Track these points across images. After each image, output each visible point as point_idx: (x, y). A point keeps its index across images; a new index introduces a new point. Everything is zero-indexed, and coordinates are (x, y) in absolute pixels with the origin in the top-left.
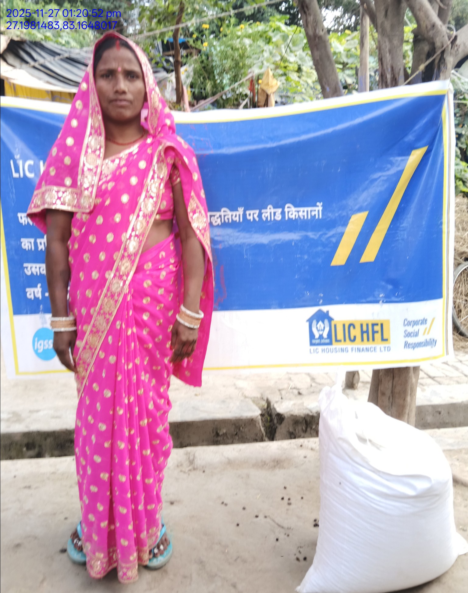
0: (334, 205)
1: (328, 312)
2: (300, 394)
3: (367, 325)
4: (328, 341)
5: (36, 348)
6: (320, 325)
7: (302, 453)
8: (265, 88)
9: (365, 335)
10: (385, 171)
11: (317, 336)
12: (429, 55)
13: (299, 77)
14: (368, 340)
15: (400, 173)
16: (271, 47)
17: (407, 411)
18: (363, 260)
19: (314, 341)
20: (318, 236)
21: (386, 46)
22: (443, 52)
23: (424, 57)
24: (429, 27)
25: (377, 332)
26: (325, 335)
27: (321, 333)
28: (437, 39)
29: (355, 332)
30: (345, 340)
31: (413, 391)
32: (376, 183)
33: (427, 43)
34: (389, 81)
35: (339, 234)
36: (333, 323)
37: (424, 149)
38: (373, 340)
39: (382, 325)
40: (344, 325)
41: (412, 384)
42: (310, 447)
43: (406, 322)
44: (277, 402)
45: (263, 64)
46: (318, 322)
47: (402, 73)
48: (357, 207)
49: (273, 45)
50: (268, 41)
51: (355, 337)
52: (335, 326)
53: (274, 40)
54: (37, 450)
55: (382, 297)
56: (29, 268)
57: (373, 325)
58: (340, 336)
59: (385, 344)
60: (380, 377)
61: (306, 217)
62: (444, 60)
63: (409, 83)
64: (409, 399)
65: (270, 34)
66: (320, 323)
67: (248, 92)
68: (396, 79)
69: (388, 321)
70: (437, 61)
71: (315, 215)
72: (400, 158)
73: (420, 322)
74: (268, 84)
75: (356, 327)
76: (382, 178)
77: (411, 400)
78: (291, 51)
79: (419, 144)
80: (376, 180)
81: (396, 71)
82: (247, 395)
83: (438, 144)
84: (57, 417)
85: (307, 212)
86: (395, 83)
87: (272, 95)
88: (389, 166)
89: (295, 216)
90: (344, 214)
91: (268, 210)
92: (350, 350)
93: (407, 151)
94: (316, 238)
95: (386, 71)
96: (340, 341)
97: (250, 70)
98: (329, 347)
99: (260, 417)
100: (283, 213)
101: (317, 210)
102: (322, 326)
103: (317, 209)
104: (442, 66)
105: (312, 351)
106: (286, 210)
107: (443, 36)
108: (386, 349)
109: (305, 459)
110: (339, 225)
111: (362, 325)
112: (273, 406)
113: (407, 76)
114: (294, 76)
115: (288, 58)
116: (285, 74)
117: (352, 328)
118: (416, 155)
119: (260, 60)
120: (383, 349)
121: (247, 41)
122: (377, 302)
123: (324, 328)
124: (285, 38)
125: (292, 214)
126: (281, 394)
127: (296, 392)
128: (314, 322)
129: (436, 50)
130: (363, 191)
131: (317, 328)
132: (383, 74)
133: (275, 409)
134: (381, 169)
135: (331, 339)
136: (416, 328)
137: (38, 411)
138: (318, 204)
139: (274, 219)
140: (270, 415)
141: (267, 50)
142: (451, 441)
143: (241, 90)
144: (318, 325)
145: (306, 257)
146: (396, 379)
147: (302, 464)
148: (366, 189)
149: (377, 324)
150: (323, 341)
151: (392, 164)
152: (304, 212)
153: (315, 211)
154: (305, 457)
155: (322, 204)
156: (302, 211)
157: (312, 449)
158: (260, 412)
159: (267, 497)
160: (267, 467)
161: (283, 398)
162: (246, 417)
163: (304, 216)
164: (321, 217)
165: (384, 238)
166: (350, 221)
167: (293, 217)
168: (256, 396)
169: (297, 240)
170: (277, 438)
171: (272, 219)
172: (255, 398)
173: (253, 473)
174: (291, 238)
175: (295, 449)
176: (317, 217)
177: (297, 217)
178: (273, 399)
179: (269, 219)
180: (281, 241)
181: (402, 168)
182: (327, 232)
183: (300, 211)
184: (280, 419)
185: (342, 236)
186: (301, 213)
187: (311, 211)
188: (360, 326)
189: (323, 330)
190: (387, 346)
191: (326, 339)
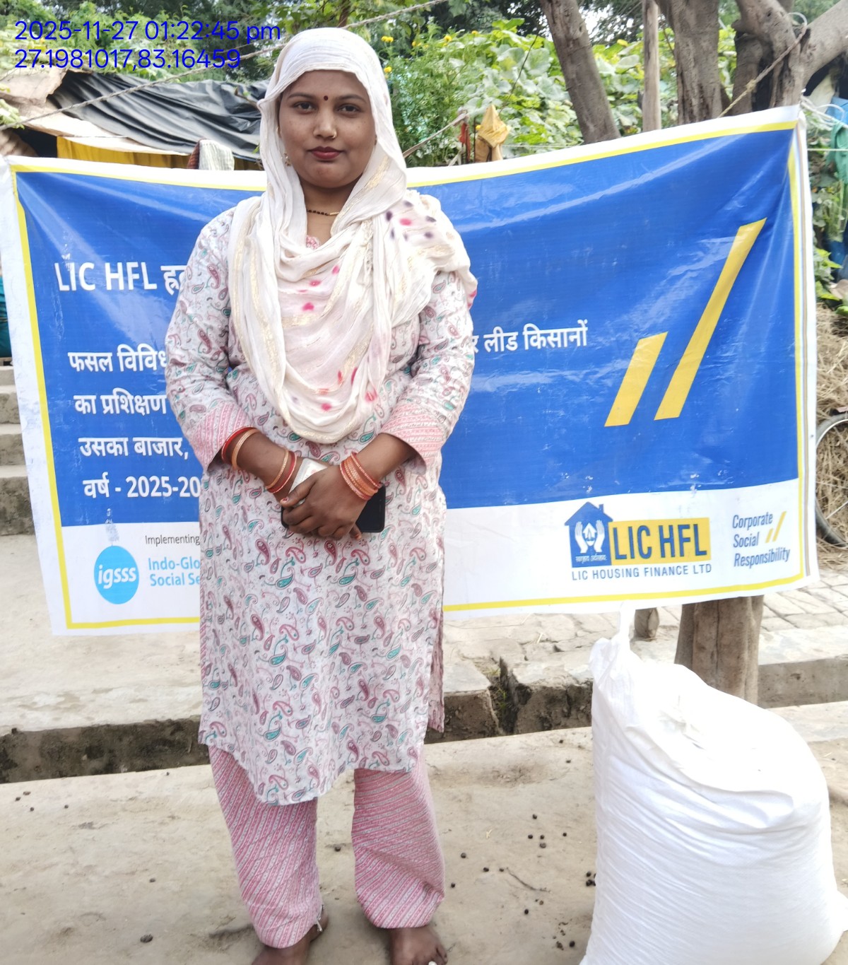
0: (608, 323)
1: (602, 506)
2: (557, 650)
3: (671, 528)
4: (602, 558)
5: (100, 582)
6: (589, 531)
7: (562, 754)
8: (486, 136)
9: (667, 546)
10: (694, 263)
11: (584, 549)
12: (762, 65)
13: (543, 118)
14: (673, 555)
15: (721, 264)
16: (494, 70)
17: (743, 677)
18: (660, 416)
19: (579, 559)
20: (581, 376)
21: (690, 51)
22: (787, 58)
23: (753, 67)
24: (762, 16)
25: (688, 540)
26: (598, 548)
27: (591, 543)
28: (777, 37)
29: (651, 541)
30: (633, 557)
31: (753, 641)
32: (678, 284)
33: (759, 45)
34: (696, 110)
35: (618, 372)
36: (611, 526)
37: (760, 224)
38: (682, 554)
39: (696, 527)
40: (630, 529)
41: (751, 630)
42: (576, 743)
43: (737, 521)
44: (517, 665)
45: (483, 98)
46: (584, 525)
47: (717, 96)
48: (647, 326)
49: (498, 67)
50: (491, 60)
51: (650, 549)
52: (615, 530)
53: (500, 59)
54: (105, 759)
55: (695, 479)
56: (87, 446)
57: (681, 527)
58: (624, 549)
59: (702, 560)
60: (695, 619)
61: (559, 345)
62: (790, 70)
63: (730, 113)
64: (746, 655)
65: (494, 49)
66: (589, 526)
67: (459, 145)
68: (707, 106)
69: (706, 520)
70: (777, 74)
71: (575, 340)
72: (718, 240)
73: (761, 520)
74: (490, 131)
75: (651, 532)
76: (690, 275)
77: (751, 657)
78: (529, 77)
79: (751, 216)
80: (678, 277)
81: (708, 93)
82: (465, 655)
83: (782, 214)
84: (140, 700)
85: (562, 334)
86: (706, 114)
87: (498, 147)
88: (700, 254)
89: (542, 342)
90: (625, 337)
91: (495, 335)
92: (641, 572)
93: (729, 230)
94: (577, 379)
95: (690, 94)
96: (624, 557)
97: (460, 109)
98: (605, 568)
99: (488, 692)
100: (520, 339)
101: (579, 333)
102: (593, 531)
103: (578, 330)
104: (786, 82)
105: (576, 576)
106: (526, 333)
107: (787, 31)
108: (704, 567)
109: (568, 765)
110: (617, 358)
111: (661, 528)
112: (512, 671)
113: (725, 102)
114: (534, 117)
115: (525, 87)
116: (519, 115)
117: (644, 533)
118: (746, 235)
119: (477, 93)
120: (698, 569)
121: (456, 63)
122: (686, 488)
123: (596, 534)
124: (517, 55)
125: (535, 341)
126: (525, 652)
127: (550, 646)
128: (579, 526)
129: (775, 55)
130: (657, 297)
131: (583, 535)
132: (686, 98)
133: (514, 677)
134: (686, 260)
135: (607, 555)
136: (754, 530)
137: (108, 690)
138: (580, 321)
139: (506, 349)
140: (507, 689)
141: (489, 76)
142: (820, 727)
143: (446, 142)
144: (586, 531)
145: (562, 413)
146: (723, 622)
147: (564, 775)
148: (662, 293)
149: (687, 527)
150: (594, 558)
151: (705, 250)
152: (556, 337)
153: (575, 333)
154: (568, 762)
155: (586, 321)
156: (552, 335)
157: (580, 747)
158: (489, 684)
159: (503, 835)
160: (503, 781)
161: (528, 657)
162: (466, 692)
163: (556, 343)
164: (585, 344)
165: (696, 377)
166: (637, 348)
167: (538, 344)
168: (481, 655)
169: (545, 384)
170: (519, 729)
171: (503, 349)
172: (480, 658)
173: (479, 791)
174: (534, 381)
175: (550, 747)
176: (579, 344)
177: (544, 345)
178: (512, 660)
179: (496, 350)
180: (518, 386)
181: (723, 258)
182: (597, 369)
183: (549, 335)
184: (523, 696)
185: (623, 375)
186: (551, 339)
187: (569, 334)
188: (657, 529)
189: (594, 539)
190: (705, 563)
191: (599, 554)
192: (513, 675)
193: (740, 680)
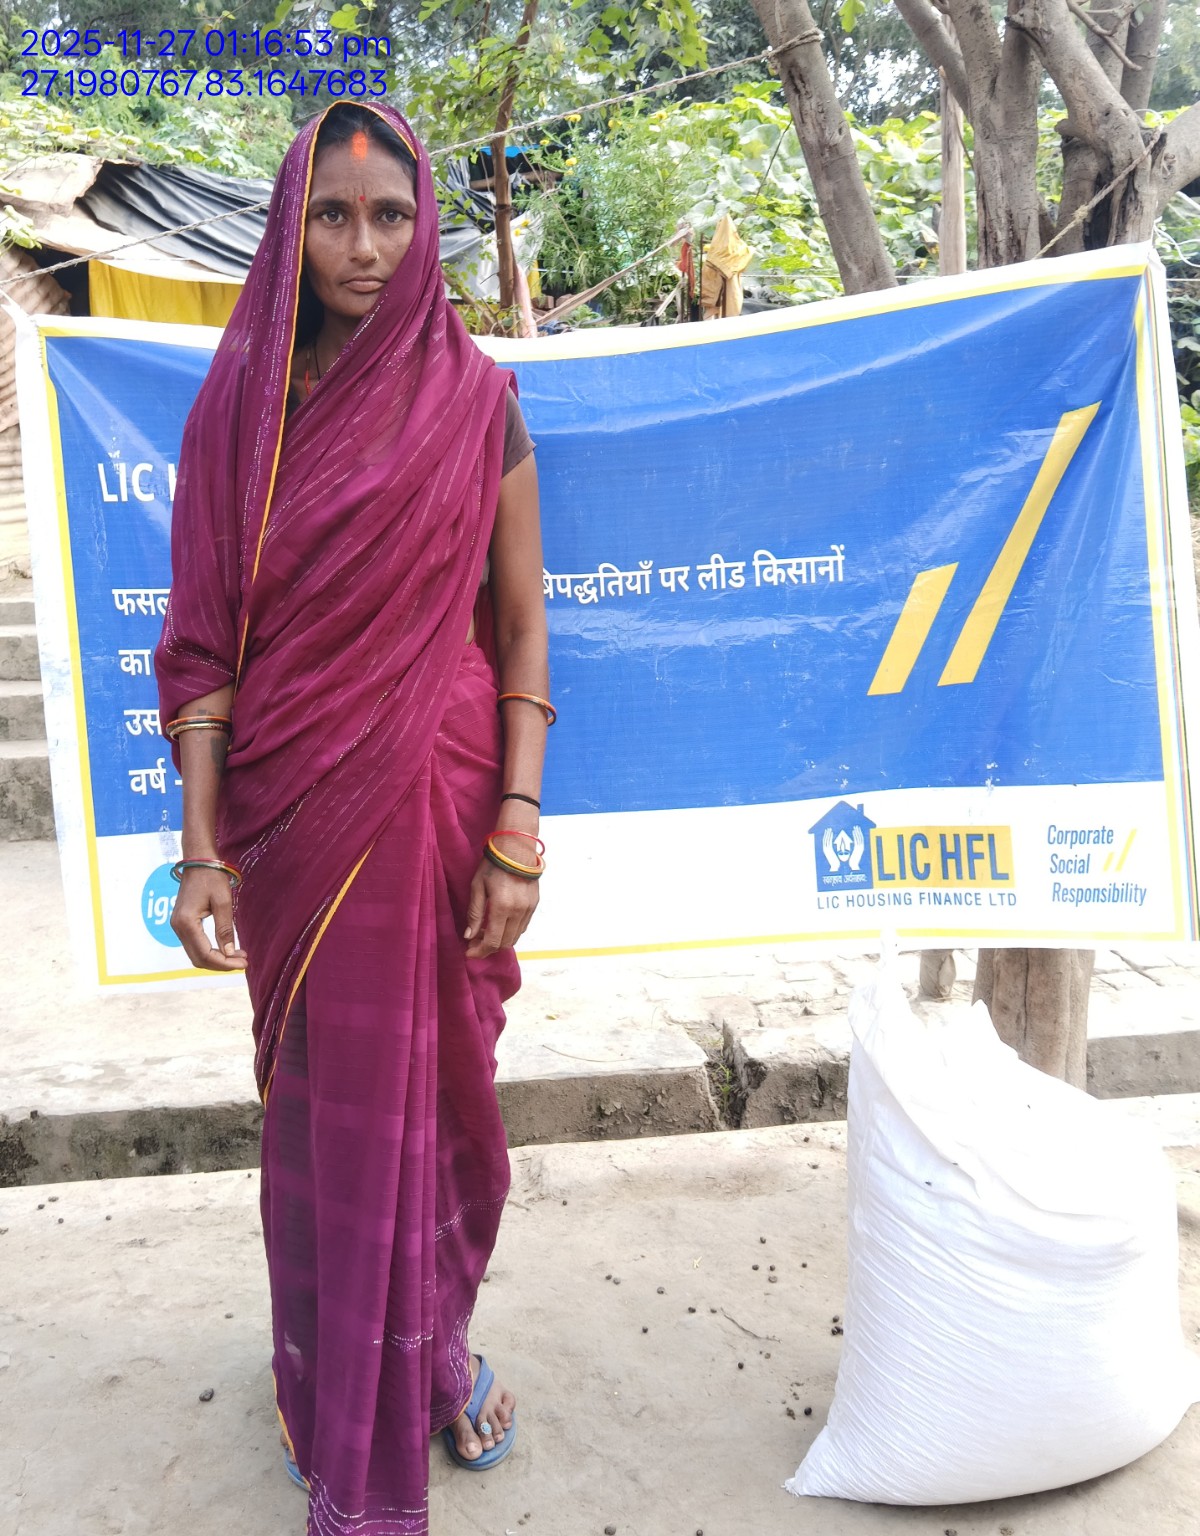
0: (873, 549)
1: (861, 807)
2: (806, 1012)
3: (957, 837)
4: (861, 878)
5: (150, 916)
6: (843, 841)
7: (807, 1156)
8: (719, 262)
9: (951, 863)
10: (996, 464)
11: (835, 866)
12: (1099, 183)
14: (959, 875)
15: (1036, 465)
16: (735, 159)
17: (1063, 1050)
18: (945, 680)
19: (827, 880)
20: (836, 624)
22: (1132, 175)
23: (1087, 186)
24: (1097, 115)
25: (980, 856)
26: (854, 865)
27: (844, 858)
28: (1118, 145)
29: (930, 856)
31: (1079, 1000)
32: (972, 496)
33: (1092, 155)
34: (1002, 247)
35: (887, 619)
36: (873, 833)
37: (1091, 411)
39: (991, 837)
40: (900, 838)
42: (827, 1142)
43: (1054, 834)
44: (747, 1033)
45: (715, 203)
46: (836, 834)
47: (1034, 227)
48: (929, 553)
49: (741, 154)
50: (730, 143)
51: (927, 866)
52: (879, 840)
53: (743, 141)
54: (161, 1155)
55: (993, 770)
56: (137, 721)
57: (973, 838)
58: (891, 865)
59: (1002, 887)
60: (994, 966)
61: (804, 581)
62: (1136, 193)
63: (1051, 253)
64: (1066, 1018)
65: (735, 125)
66: (843, 834)
67: (678, 272)
68: (1018, 243)
69: (1008, 829)
70: (1118, 197)
71: (827, 573)
72: (1033, 433)
73: (1092, 836)
74: (725, 253)
75: (930, 843)
76: (991, 481)
77: (1074, 1022)
79: (1078, 398)
80: (975, 485)
81: (1020, 223)
82: (674, 1018)
83: (1126, 395)
84: (210, 1075)
85: (808, 565)
86: (1016, 253)
87: (735, 278)
88: (1006, 452)
89: (779, 576)
90: (898, 569)
91: (713, 566)
92: (915, 898)
93: (1048, 419)
94: (829, 629)
95: (995, 224)
96: (891, 877)
97: (680, 220)
98: (864, 892)
99: (704, 1070)
100: (749, 571)
101: (832, 565)
102: (848, 841)
103: (831, 559)
104: (1131, 209)
105: (823, 903)
106: (757, 563)
107: (1131, 137)
108: (1005, 898)
109: (814, 1171)
110: (887, 598)
111: (943, 837)
112: (740, 1041)
113: (1046, 234)
114: (794, 228)
115: (780, 184)
116: (770, 226)
117: (919, 844)
118: (1072, 426)
119: (708, 193)
120: (996, 899)
121: (676, 148)
122: (980, 782)
123: (852, 845)
124: (769, 135)
125: (770, 574)
126: (760, 1014)
127: (797, 1008)
128: (828, 833)
129: (1116, 170)
130: (944, 513)
131: (835, 846)
132: (988, 230)
133: (742, 1049)
134: (986, 460)
136: (1080, 850)
137: (164, 1061)
138: (834, 547)
139: (728, 585)
140: (732, 1067)
141: (727, 168)
143: (661, 266)
144: (838, 841)
145: (807, 676)
147: (807, 1185)
148: (952, 507)
149: (979, 837)
150: (849, 878)
151: (1014, 447)
152: (800, 569)
153: (827, 564)
154: (815, 1167)
155: (842, 547)
156: (794, 566)
157: (832, 1148)
158: (706, 1058)
159: (717, 1265)
160: (720, 1192)
161: (763, 1022)
162: (672, 1069)
163: (799, 577)
164: (841, 578)
165: (998, 626)
166: (914, 586)
167: (774, 579)
168: (697, 1020)
169: (784, 636)
170: (748, 1123)
171: (723, 586)
172: (695, 1023)
173: (684, 1204)
174: (768, 631)
175: (789, 1146)
176: (832, 579)
177: (783, 580)
178: (740, 1025)
179: (715, 587)
180: (745, 638)
181: (1038, 457)
182: (857, 615)
183: (790, 565)
184: (755, 1076)
185: (894, 625)
186: (792, 572)
187: (818, 565)
188: (938, 839)
189: (849, 852)
190: (1006, 891)
191: (856, 872)
192: (741, 1047)
193: (1059, 1053)
